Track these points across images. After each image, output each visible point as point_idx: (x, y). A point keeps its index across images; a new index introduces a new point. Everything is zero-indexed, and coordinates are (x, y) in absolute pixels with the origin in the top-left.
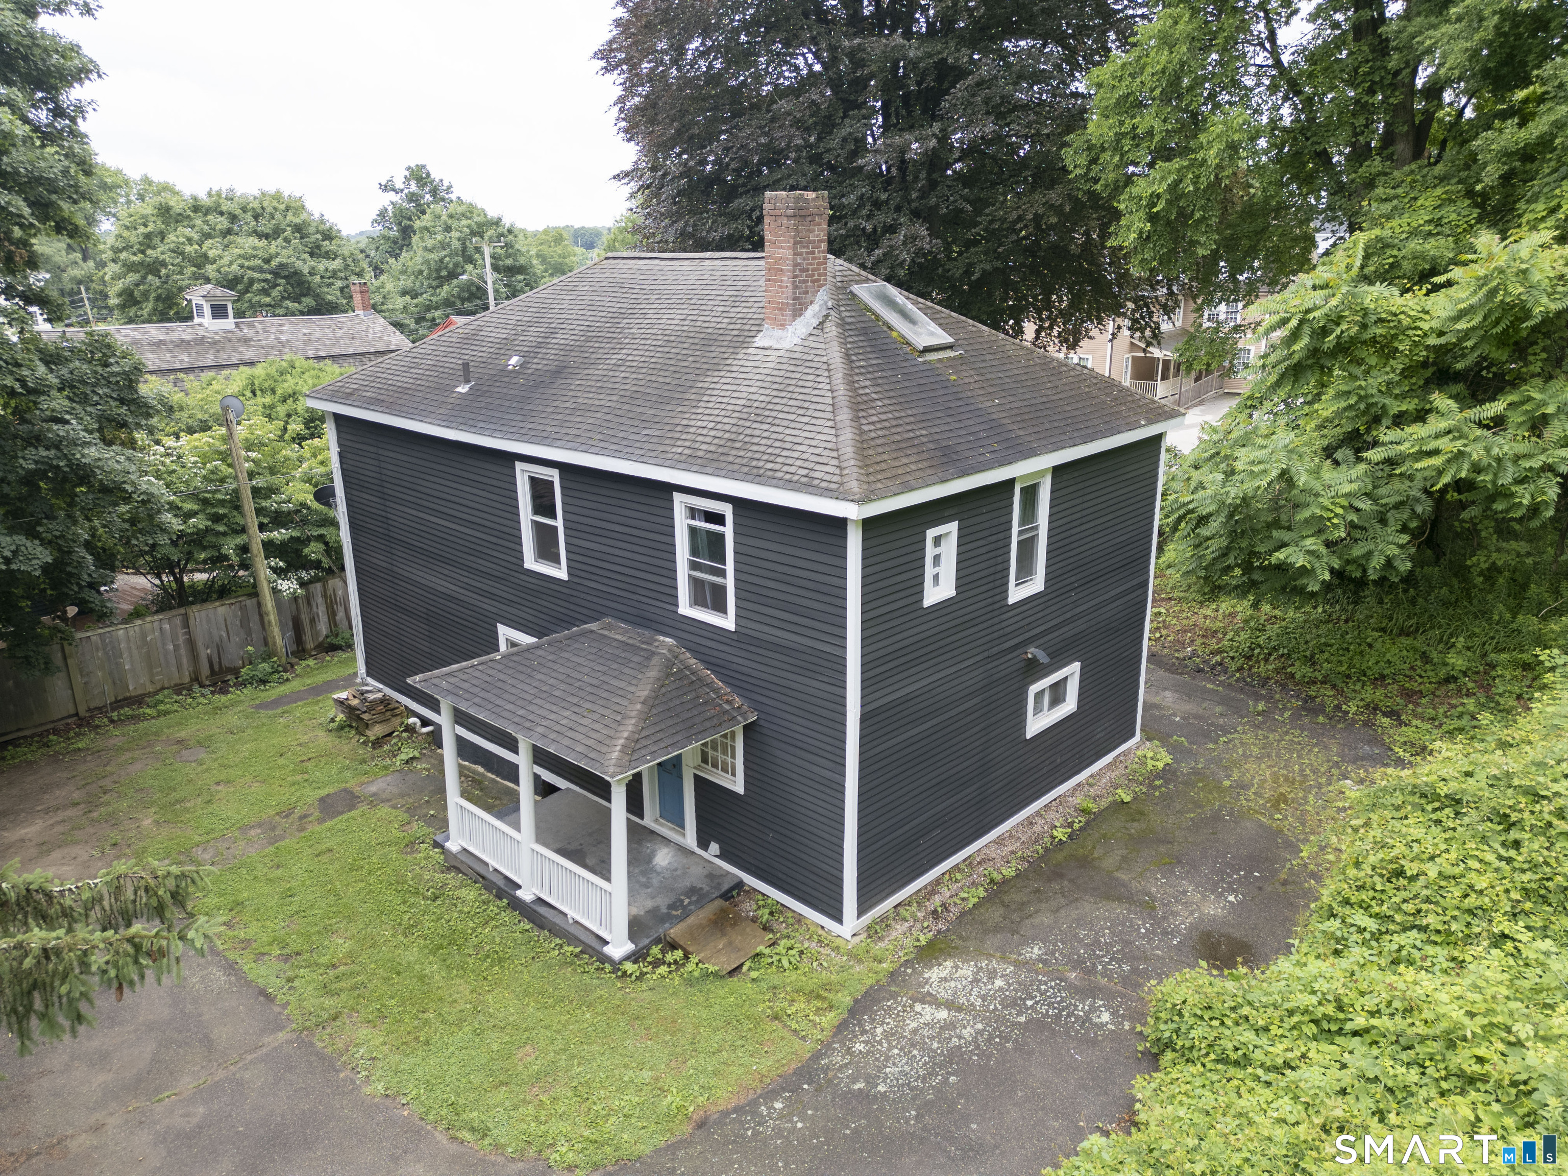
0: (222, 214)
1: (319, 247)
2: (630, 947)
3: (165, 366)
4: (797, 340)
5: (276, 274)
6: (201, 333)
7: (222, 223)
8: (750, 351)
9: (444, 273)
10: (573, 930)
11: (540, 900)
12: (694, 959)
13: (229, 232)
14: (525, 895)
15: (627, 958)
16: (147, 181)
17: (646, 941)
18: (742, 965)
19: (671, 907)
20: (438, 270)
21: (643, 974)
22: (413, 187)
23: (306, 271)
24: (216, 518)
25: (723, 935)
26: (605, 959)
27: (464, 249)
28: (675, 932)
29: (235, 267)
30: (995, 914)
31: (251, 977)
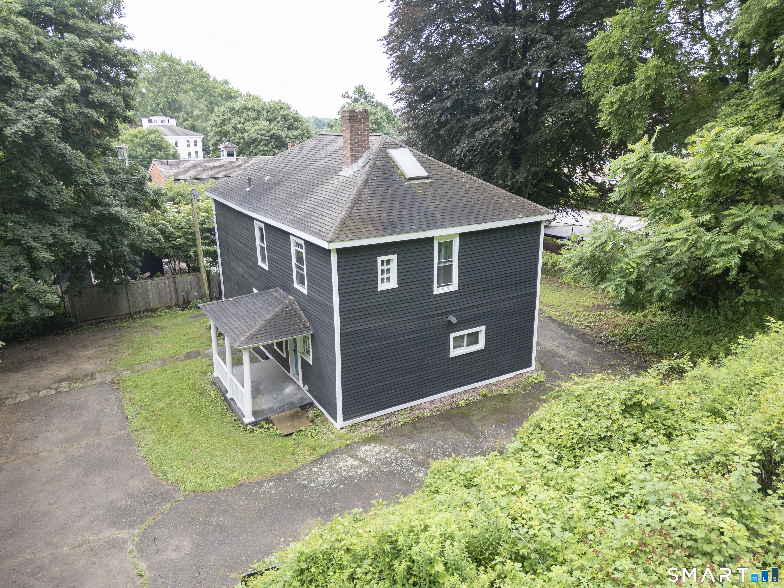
0: (254, 110)
1: (292, 125)
2: (252, 419)
3: (204, 176)
4: (352, 173)
5: (271, 137)
6: (222, 162)
7: (254, 114)
8: (337, 177)
10: (237, 410)
11: (232, 399)
12: (275, 428)
13: (256, 118)
14: (229, 396)
15: (250, 424)
16: (249, 95)
17: (260, 419)
18: (292, 434)
19: (279, 408)
21: (253, 430)
22: (357, 96)
23: (284, 136)
24: (188, 240)
25: (292, 421)
26: (243, 423)
28: (273, 417)
29: (255, 134)
30: (407, 430)
31: (125, 411)
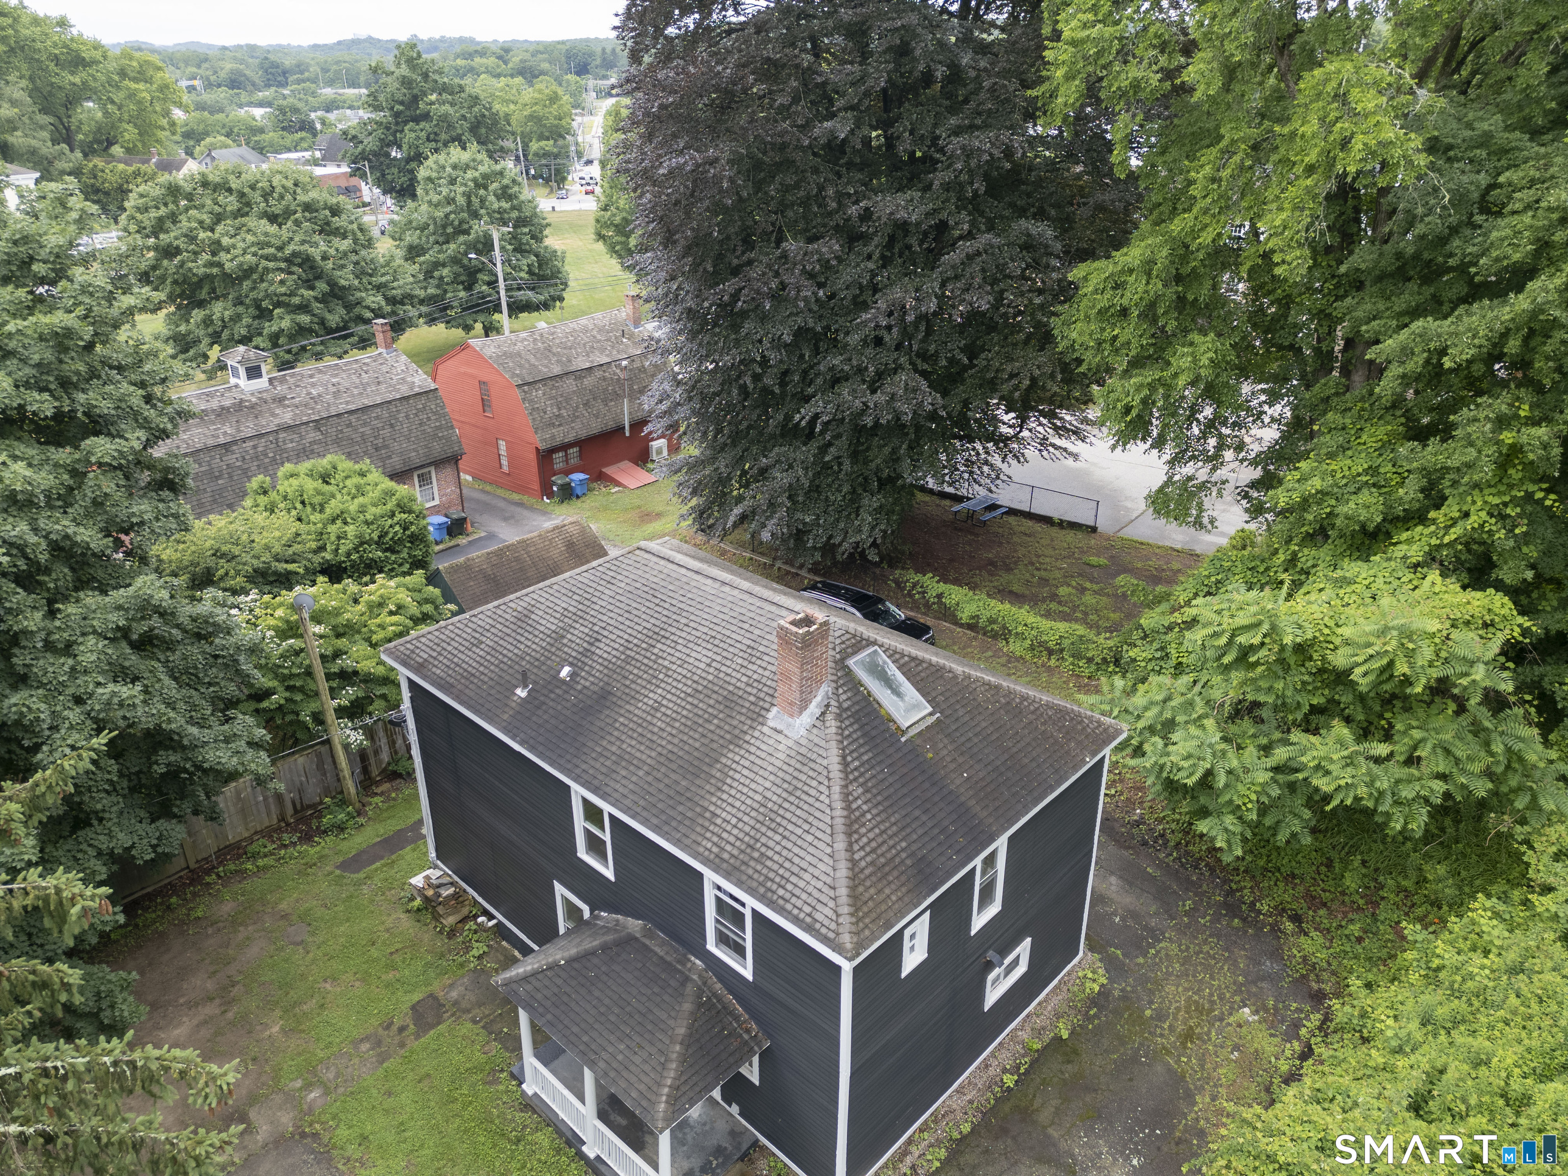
0: (230, 191)
4: (803, 731)
5: (290, 262)
6: (237, 395)
7: (232, 202)
8: (765, 729)
9: (450, 230)
11: (601, 1161)
13: (240, 213)
14: (590, 1151)
20: (444, 227)
27: (469, 203)
29: (248, 256)
